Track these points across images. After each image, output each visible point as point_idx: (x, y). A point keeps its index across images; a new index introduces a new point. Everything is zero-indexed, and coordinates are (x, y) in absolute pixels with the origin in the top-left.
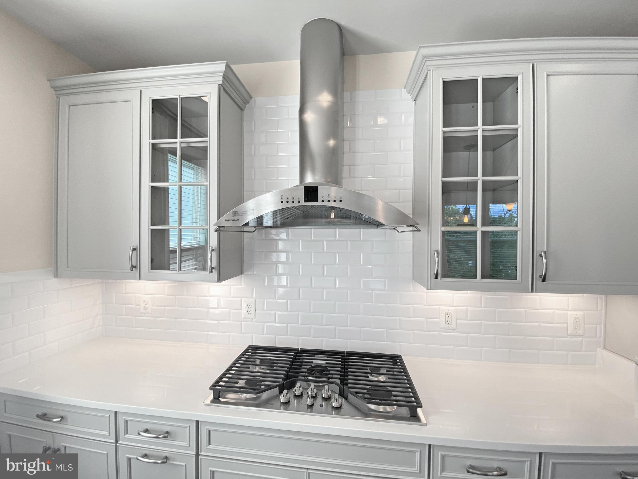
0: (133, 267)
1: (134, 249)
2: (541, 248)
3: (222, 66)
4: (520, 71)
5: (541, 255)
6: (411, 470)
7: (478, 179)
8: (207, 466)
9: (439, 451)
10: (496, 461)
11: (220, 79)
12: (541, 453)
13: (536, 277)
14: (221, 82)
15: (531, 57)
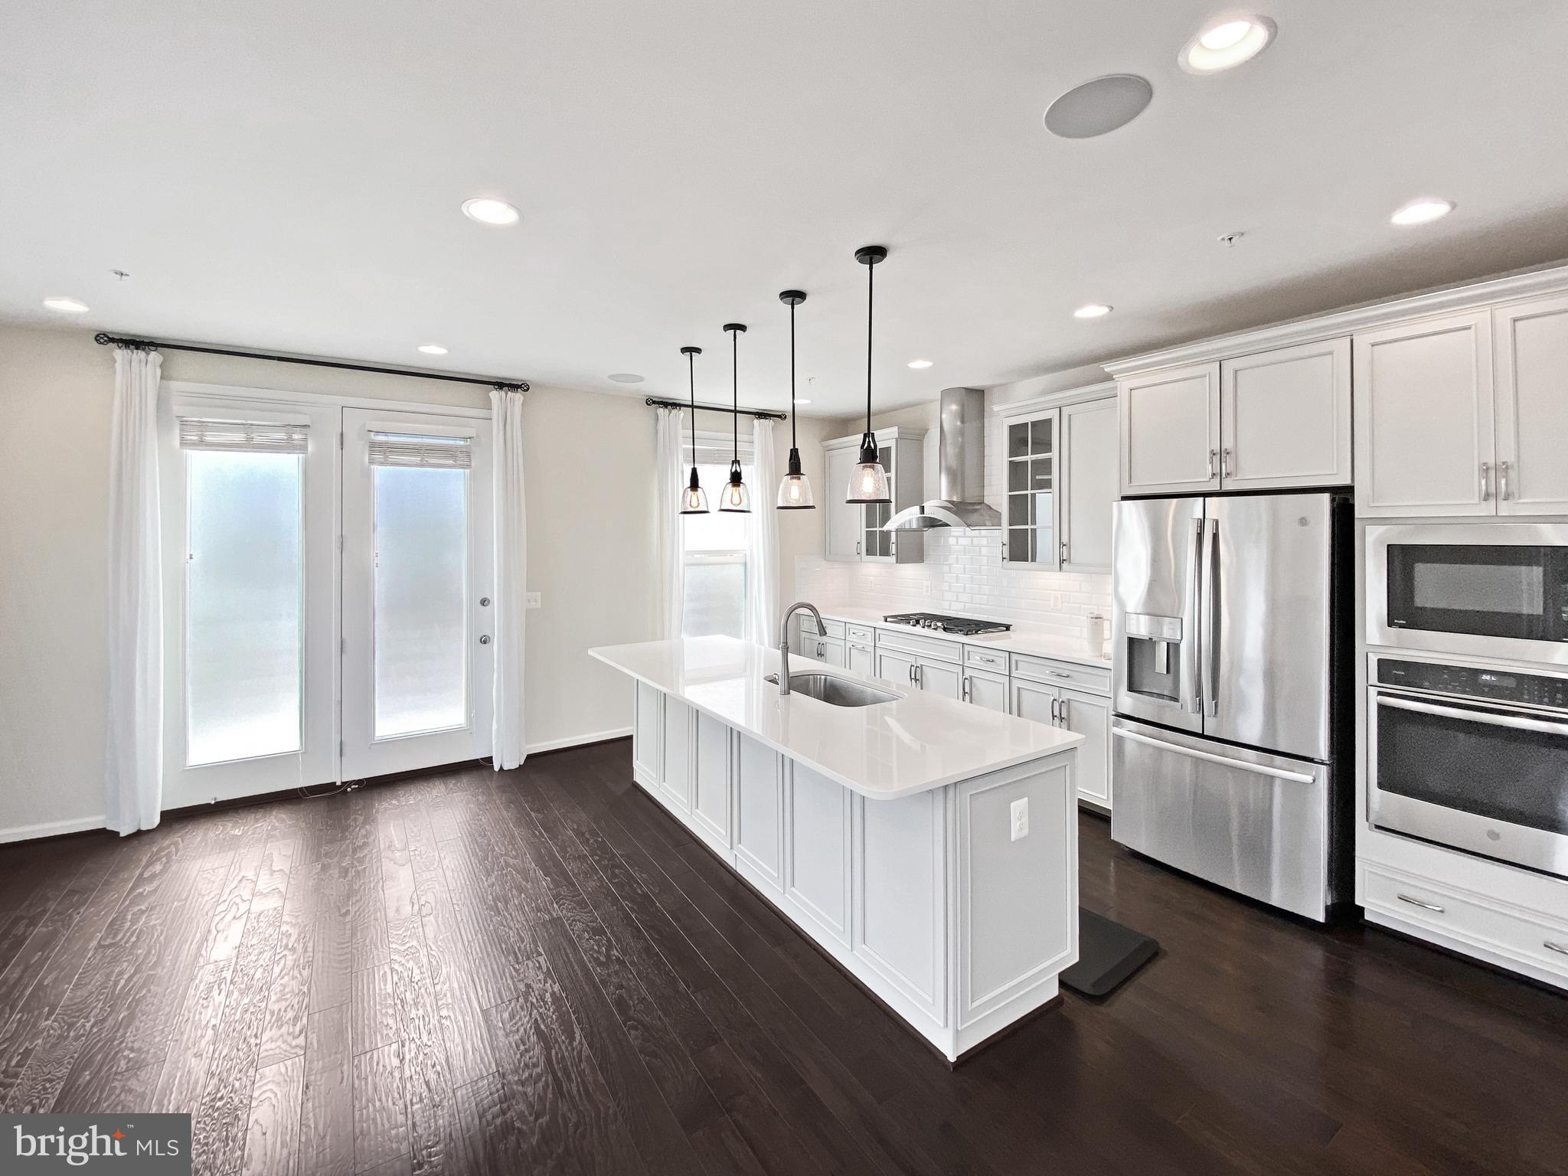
0: (857, 554)
1: (857, 543)
2: (1065, 540)
3: (895, 429)
4: (1053, 414)
5: (1065, 545)
6: (955, 657)
7: (1029, 492)
8: (879, 652)
9: (967, 648)
10: (990, 655)
11: (896, 435)
12: (1010, 652)
13: (1062, 561)
14: (897, 437)
15: (1058, 404)
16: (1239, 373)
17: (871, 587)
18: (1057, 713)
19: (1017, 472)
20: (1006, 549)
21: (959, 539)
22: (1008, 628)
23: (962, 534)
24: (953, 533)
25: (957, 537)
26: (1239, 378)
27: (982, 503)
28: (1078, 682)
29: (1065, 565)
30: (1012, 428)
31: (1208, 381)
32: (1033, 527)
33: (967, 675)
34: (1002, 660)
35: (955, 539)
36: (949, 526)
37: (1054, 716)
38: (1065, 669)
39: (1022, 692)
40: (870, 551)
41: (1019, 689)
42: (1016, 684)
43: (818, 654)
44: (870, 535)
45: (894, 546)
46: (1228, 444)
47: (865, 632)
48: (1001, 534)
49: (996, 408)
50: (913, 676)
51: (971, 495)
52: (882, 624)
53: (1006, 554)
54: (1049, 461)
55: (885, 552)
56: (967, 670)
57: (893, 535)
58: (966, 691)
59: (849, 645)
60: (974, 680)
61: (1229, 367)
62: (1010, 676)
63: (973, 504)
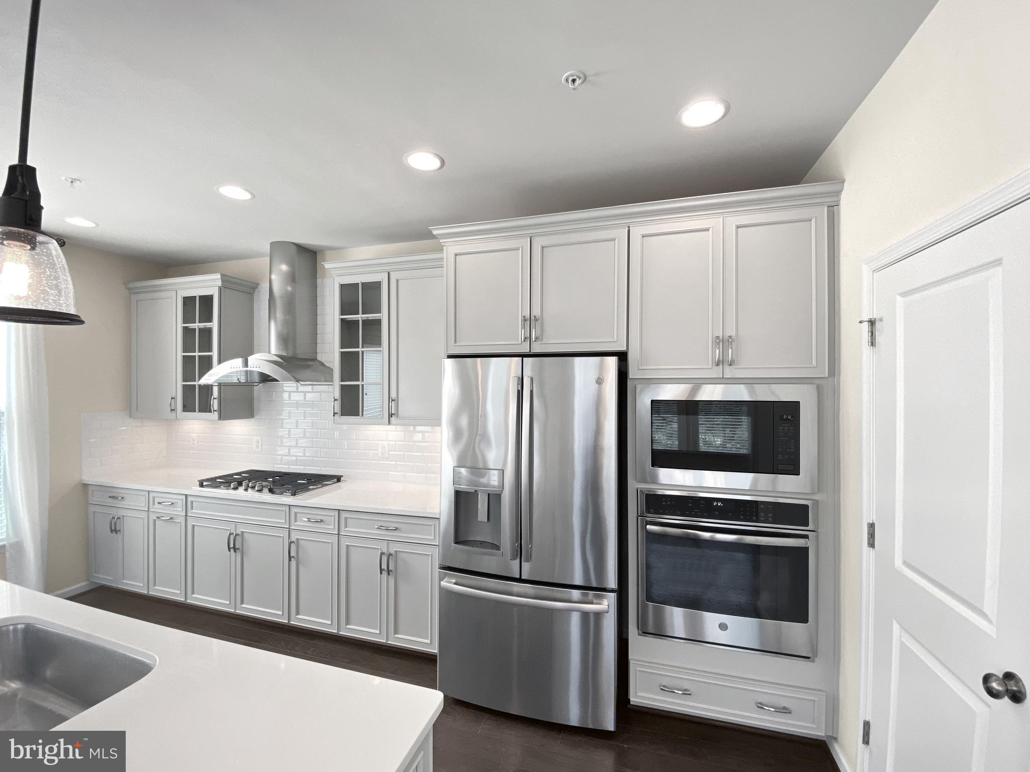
0: (172, 410)
1: (172, 398)
2: (393, 395)
3: (218, 276)
4: (382, 277)
5: (393, 400)
6: (281, 521)
7: (360, 350)
8: (191, 522)
9: (294, 510)
10: (319, 515)
11: (220, 283)
12: (339, 510)
13: (391, 415)
14: (221, 285)
15: (388, 268)
16: (544, 249)
17: (194, 444)
18: (384, 566)
19: (348, 330)
20: (338, 405)
21: (292, 394)
22: (338, 479)
23: (294, 389)
24: (285, 388)
25: (290, 392)
26: (545, 253)
27: (315, 359)
28: (405, 533)
29: (393, 419)
30: (343, 287)
31: (520, 254)
32: (362, 383)
33: (293, 539)
34: (332, 519)
35: (288, 393)
36: (277, 381)
37: (381, 570)
38: (392, 523)
39: (352, 550)
40: (188, 407)
41: (348, 546)
42: (345, 542)
43: (112, 531)
44: (188, 391)
45: (216, 402)
46: (536, 312)
47: (174, 501)
48: (332, 391)
49: (327, 266)
50: (232, 545)
51: (302, 351)
52: (197, 490)
53: (338, 409)
54: (378, 322)
55: (205, 408)
56: (293, 534)
57: (215, 390)
58: (292, 555)
59: (153, 517)
60: (301, 542)
61: (538, 243)
62: (339, 534)
63: (306, 360)
